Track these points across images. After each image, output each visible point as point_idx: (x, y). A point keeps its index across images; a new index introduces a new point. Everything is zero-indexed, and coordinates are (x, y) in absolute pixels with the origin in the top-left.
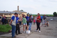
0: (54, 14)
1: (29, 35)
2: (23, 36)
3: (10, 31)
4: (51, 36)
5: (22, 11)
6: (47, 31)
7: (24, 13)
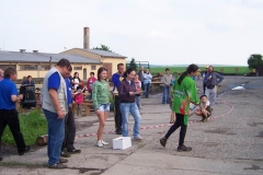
0: (250, 61)
1: (122, 155)
2: (97, 160)
3: (41, 142)
4: (222, 159)
5: (105, 49)
6: (206, 140)
7: (113, 57)
